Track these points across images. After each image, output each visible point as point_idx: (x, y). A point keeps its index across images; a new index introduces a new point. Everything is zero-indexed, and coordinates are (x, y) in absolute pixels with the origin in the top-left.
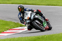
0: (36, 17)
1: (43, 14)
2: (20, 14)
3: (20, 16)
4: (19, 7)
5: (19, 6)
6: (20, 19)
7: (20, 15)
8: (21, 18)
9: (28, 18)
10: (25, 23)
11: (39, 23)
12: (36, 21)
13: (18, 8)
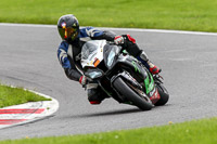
0: (123, 59)
1: (141, 51)
2: (64, 46)
3: (63, 54)
4: (64, 25)
5: (62, 21)
6: (63, 64)
7: (63, 51)
8: (68, 63)
9: (97, 63)
10: (84, 79)
11: (134, 81)
12: (123, 74)
13: (60, 27)
